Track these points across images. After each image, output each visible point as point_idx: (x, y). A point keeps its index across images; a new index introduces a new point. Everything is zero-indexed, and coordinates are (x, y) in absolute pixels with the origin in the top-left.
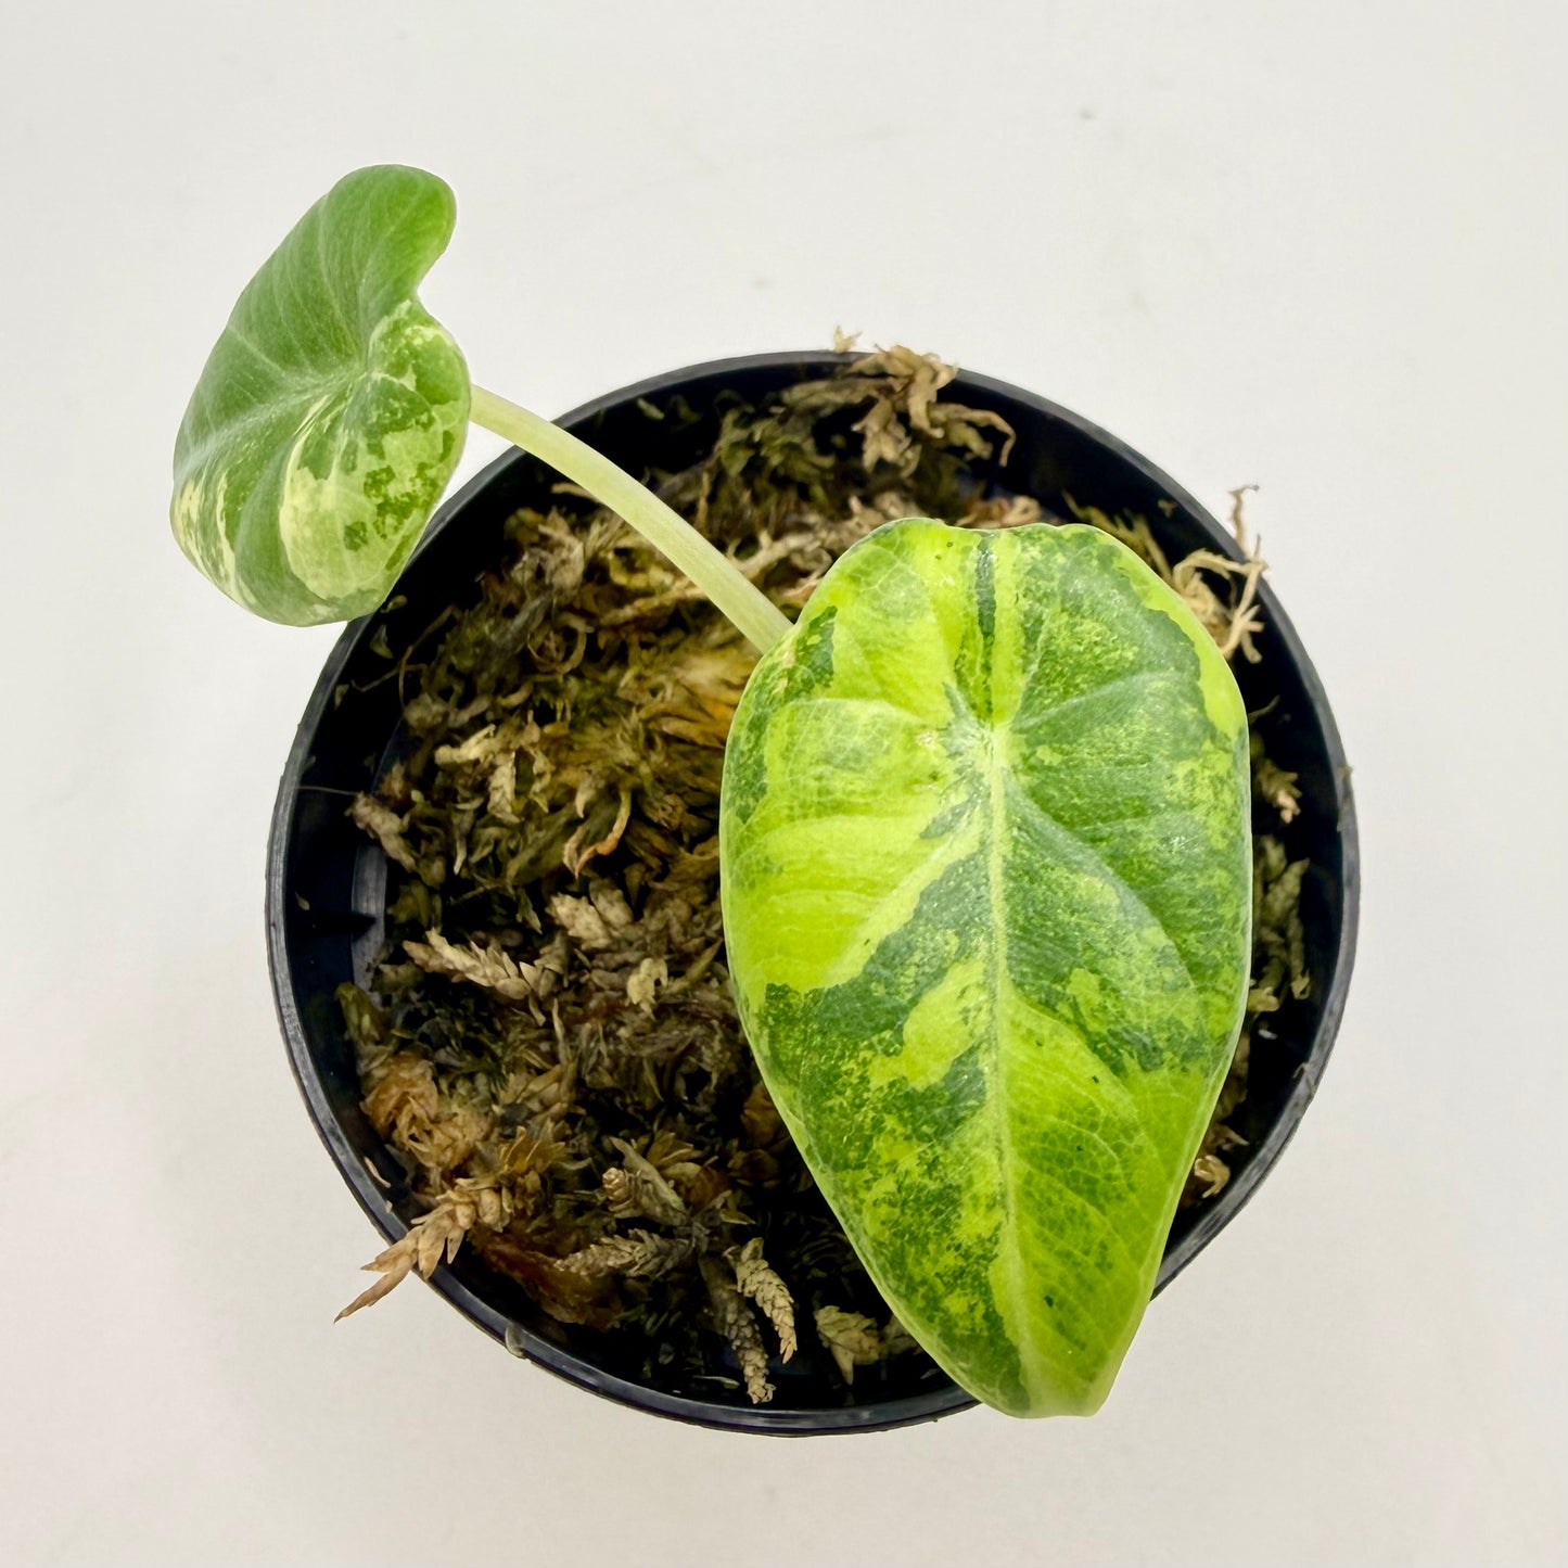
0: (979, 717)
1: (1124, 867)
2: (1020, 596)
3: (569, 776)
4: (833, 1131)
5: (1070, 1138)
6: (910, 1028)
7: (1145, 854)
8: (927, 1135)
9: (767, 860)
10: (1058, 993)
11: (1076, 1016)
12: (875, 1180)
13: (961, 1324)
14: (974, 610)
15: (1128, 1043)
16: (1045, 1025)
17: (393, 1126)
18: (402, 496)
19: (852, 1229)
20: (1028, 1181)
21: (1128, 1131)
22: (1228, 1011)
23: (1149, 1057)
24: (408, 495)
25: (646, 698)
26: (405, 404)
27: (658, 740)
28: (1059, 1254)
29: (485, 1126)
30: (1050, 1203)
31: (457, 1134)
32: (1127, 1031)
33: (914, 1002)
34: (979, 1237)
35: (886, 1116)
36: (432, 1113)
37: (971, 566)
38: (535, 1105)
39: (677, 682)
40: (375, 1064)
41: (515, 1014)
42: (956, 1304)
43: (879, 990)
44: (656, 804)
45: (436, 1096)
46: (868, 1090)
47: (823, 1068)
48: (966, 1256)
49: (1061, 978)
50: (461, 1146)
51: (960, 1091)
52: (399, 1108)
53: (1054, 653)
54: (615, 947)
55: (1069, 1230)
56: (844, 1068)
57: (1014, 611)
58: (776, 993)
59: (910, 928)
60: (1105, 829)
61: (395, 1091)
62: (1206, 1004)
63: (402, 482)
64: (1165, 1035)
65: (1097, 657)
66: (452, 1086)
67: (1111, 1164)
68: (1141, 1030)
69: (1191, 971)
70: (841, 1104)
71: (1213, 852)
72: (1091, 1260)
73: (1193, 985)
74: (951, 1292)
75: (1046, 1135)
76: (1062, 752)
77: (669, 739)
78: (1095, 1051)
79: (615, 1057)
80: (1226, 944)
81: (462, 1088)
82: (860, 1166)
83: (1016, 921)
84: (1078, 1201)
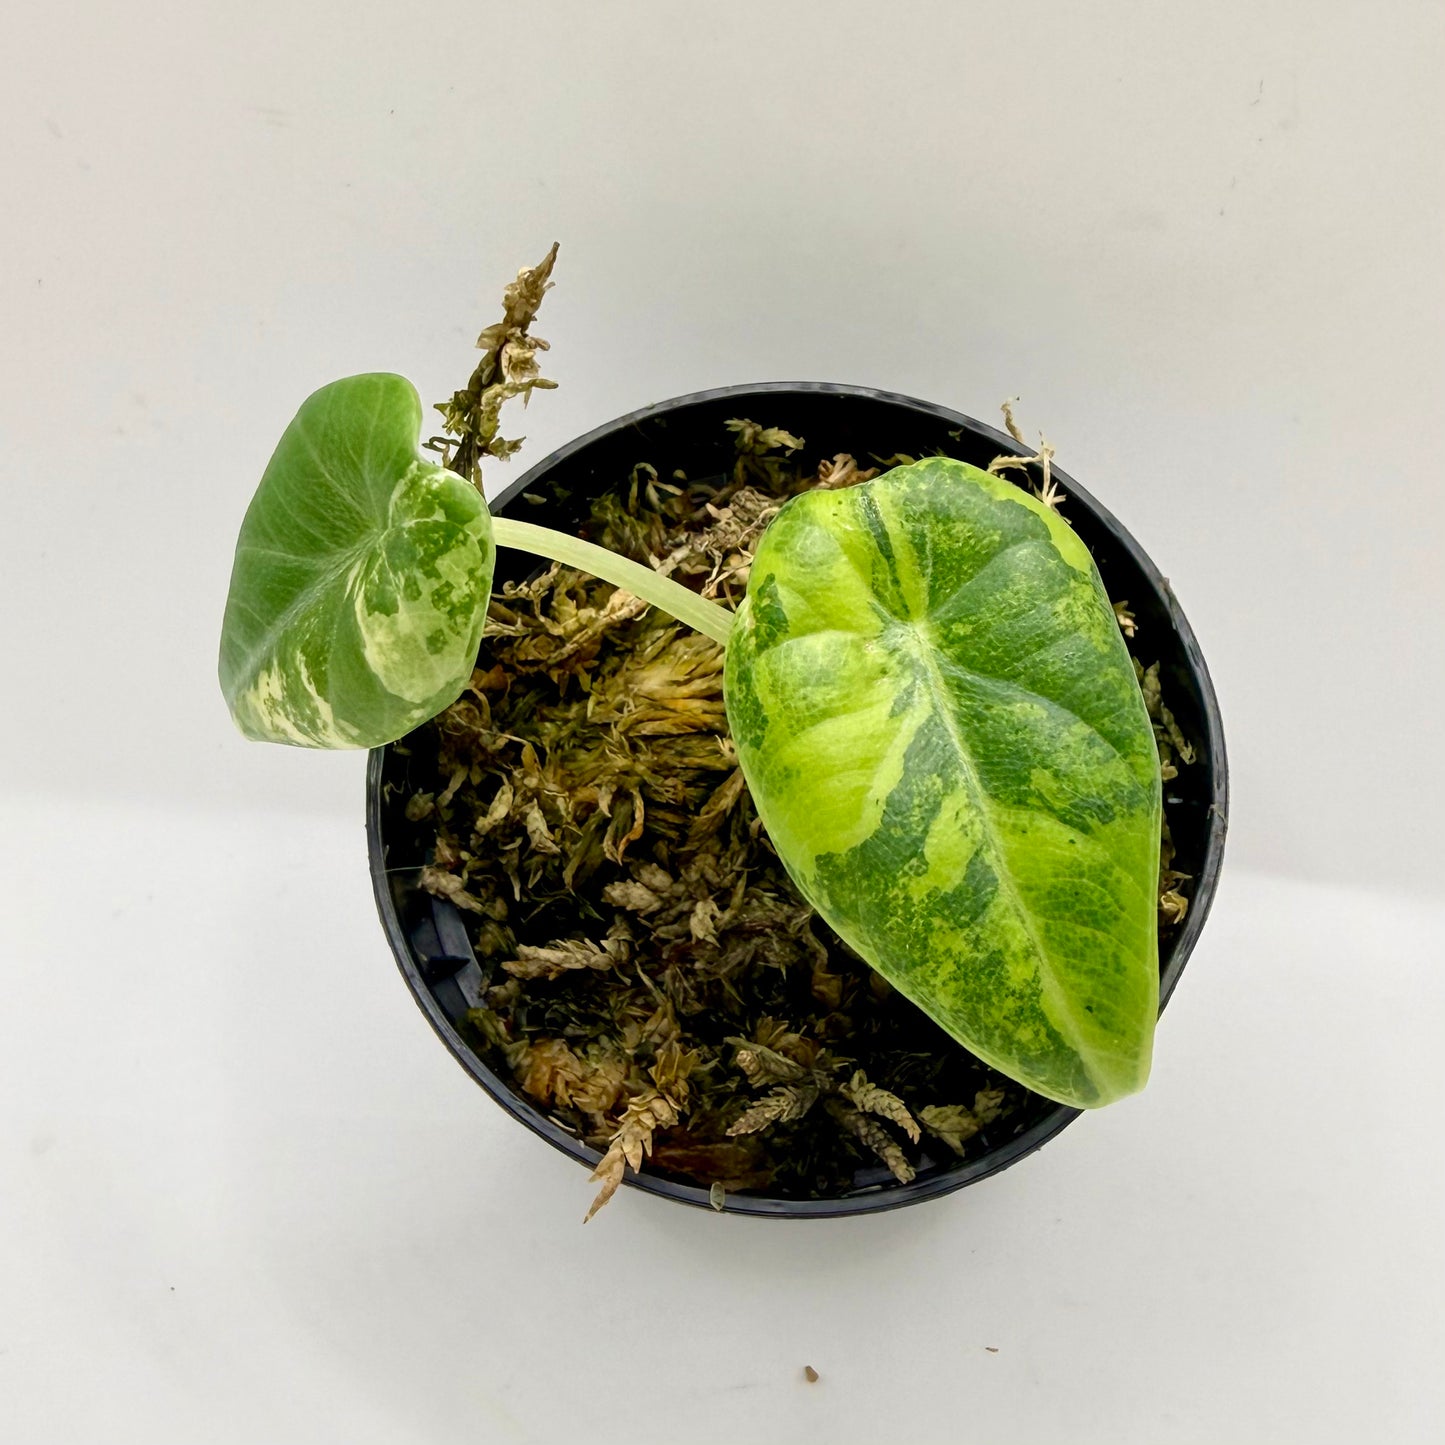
0: (902, 619)
1: (1043, 687)
2: (904, 522)
3: (583, 794)
4: (897, 944)
5: (1068, 888)
6: (928, 852)
7: (1055, 674)
8: (966, 922)
9: (786, 769)
10: (1025, 791)
11: (1043, 803)
12: (938, 967)
13: (1033, 1047)
14: (873, 543)
15: (1087, 808)
16: (1024, 817)
17: (553, 1095)
18: (464, 598)
19: (932, 1010)
20: (1048, 929)
21: (1106, 869)
22: (1149, 765)
23: (1105, 813)
24: (468, 595)
25: (617, 716)
26: (442, 533)
27: (641, 743)
28: (1086, 973)
29: (622, 1068)
30: (1068, 939)
31: (604, 1082)
32: (1082, 800)
33: (926, 831)
34: (1025, 980)
35: (933, 920)
36: (579, 1074)
37: (861, 512)
38: (656, 1039)
39: (636, 696)
40: (521, 1056)
41: (608, 986)
42: (1024, 1034)
43: (897, 833)
44: (662, 790)
45: (577, 1062)
46: (914, 905)
47: (876, 901)
48: (1021, 997)
49: (1026, 780)
50: (611, 1089)
51: (979, 882)
52: (553, 1079)
53: (941, 554)
54: (667, 906)
55: (1088, 952)
56: (891, 896)
57: (904, 536)
58: (825, 861)
59: (904, 781)
60: (1019, 666)
61: (545, 1069)
62: (1131, 765)
63: (460, 588)
64: (1111, 795)
65: (973, 547)
66: (585, 1052)
67: (1102, 898)
68: (1093, 797)
69: (1114, 745)
70: (897, 922)
71: (1101, 657)
72: (1110, 970)
73: (1118, 755)
74: (1018, 1028)
75: (1049, 893)
76: (971, 623)
77: (649, 739)
78: (1065, 822)
79: (698, 987)
80: (1132, 719)
81: (593, 1050)
82: (924, 961)
83: (978, 753)
84: (1087, 932)
